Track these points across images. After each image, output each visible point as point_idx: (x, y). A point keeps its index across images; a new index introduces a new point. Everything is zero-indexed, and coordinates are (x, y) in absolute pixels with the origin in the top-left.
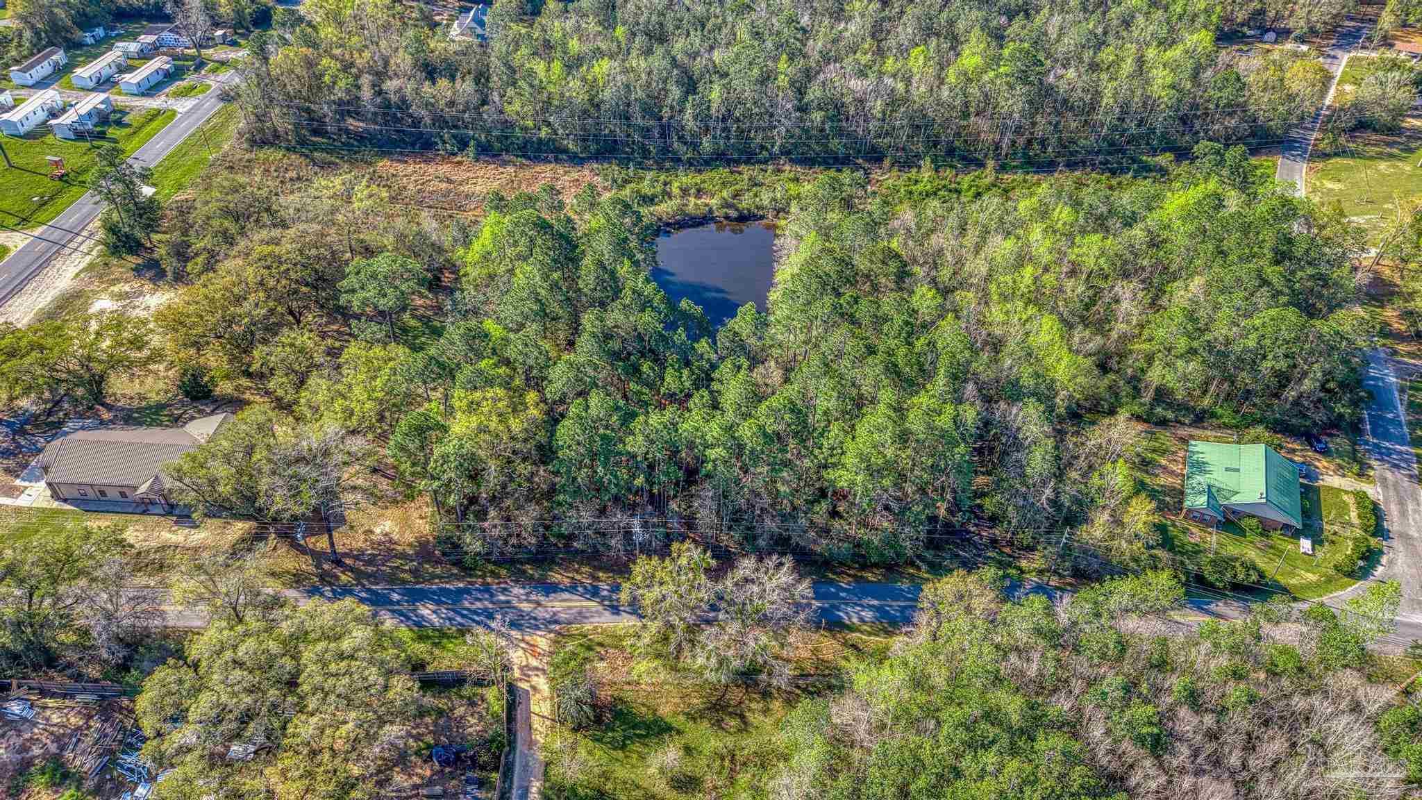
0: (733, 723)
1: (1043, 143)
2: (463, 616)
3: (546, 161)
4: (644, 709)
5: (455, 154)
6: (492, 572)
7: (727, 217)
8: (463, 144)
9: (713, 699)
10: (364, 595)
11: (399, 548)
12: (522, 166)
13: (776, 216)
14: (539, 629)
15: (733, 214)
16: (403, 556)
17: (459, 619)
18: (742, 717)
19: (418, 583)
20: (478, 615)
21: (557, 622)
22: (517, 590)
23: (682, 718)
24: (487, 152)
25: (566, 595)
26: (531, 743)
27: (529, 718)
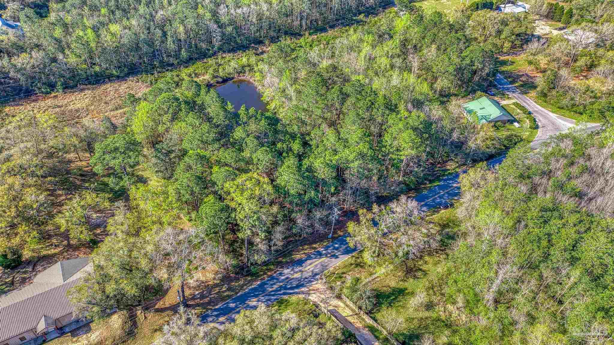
0: (419, 274)
1: (316, 21)
2: (273, 295)
3: (106, 83)
4: (385, 288)
5: (50, 93)
6: (267, 269)
7: (218, 82)
8: (52, 86)
9: (405, 269)
10: (216, 313)
11: (210, 283)
12: (93, 89)
13: (239, 76)
14: (313, 281)
15: (220, 80)
16: (216, 285)
17: (272, 298)
18: (421, 270)
19: (237, 293)
20: (280, 290)
21: (316, 274)
22: (286, 271)
23: (401, 283)
24: (68, 87)
25: (309, 262)
26: (358, 329)
27: (346, 320)
